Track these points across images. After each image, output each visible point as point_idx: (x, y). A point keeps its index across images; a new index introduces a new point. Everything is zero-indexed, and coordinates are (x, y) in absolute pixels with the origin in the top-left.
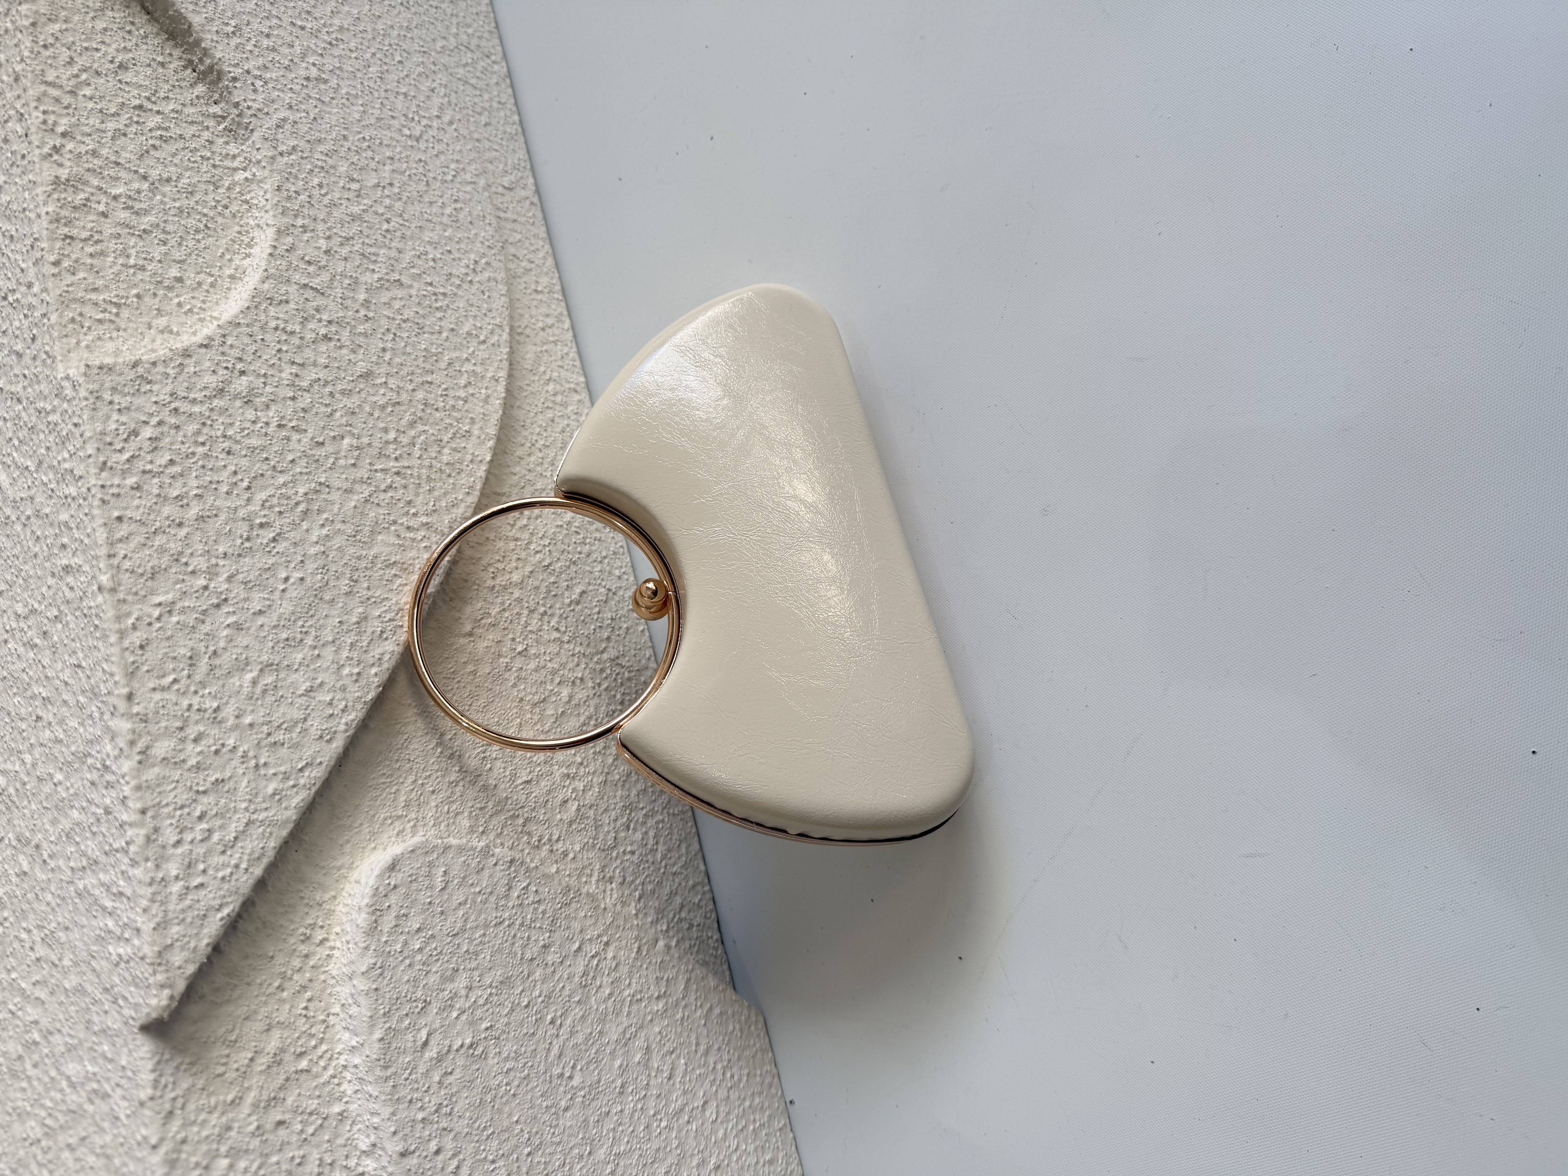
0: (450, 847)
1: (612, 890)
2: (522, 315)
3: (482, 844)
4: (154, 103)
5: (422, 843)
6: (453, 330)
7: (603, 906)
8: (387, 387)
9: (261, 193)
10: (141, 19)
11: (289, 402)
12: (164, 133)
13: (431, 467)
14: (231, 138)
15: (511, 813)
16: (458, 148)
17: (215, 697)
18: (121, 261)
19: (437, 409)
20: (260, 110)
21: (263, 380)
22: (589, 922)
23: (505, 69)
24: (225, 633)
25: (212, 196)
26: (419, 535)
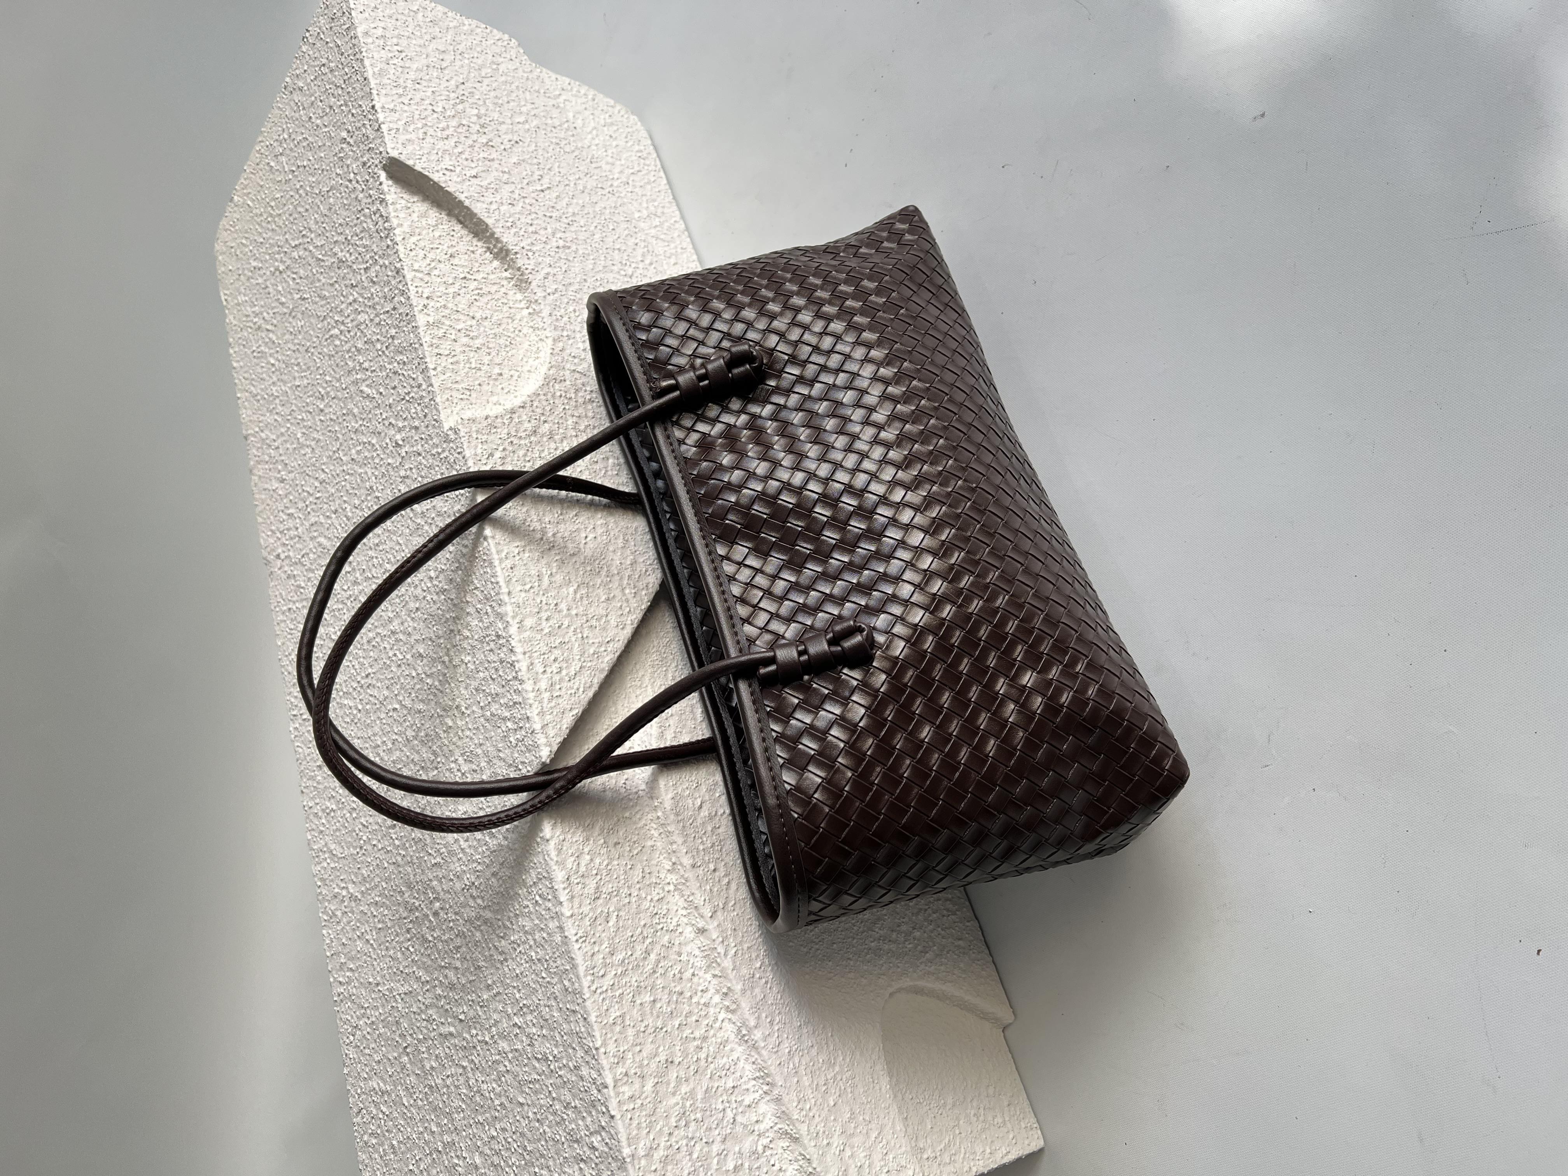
4: (472, 275)
9: (540, 319)
10: (458, 227)
12: (480, 292)
14: (518, 291)
18: (468, 366)
20: (533, 270)
25: (511, 325)
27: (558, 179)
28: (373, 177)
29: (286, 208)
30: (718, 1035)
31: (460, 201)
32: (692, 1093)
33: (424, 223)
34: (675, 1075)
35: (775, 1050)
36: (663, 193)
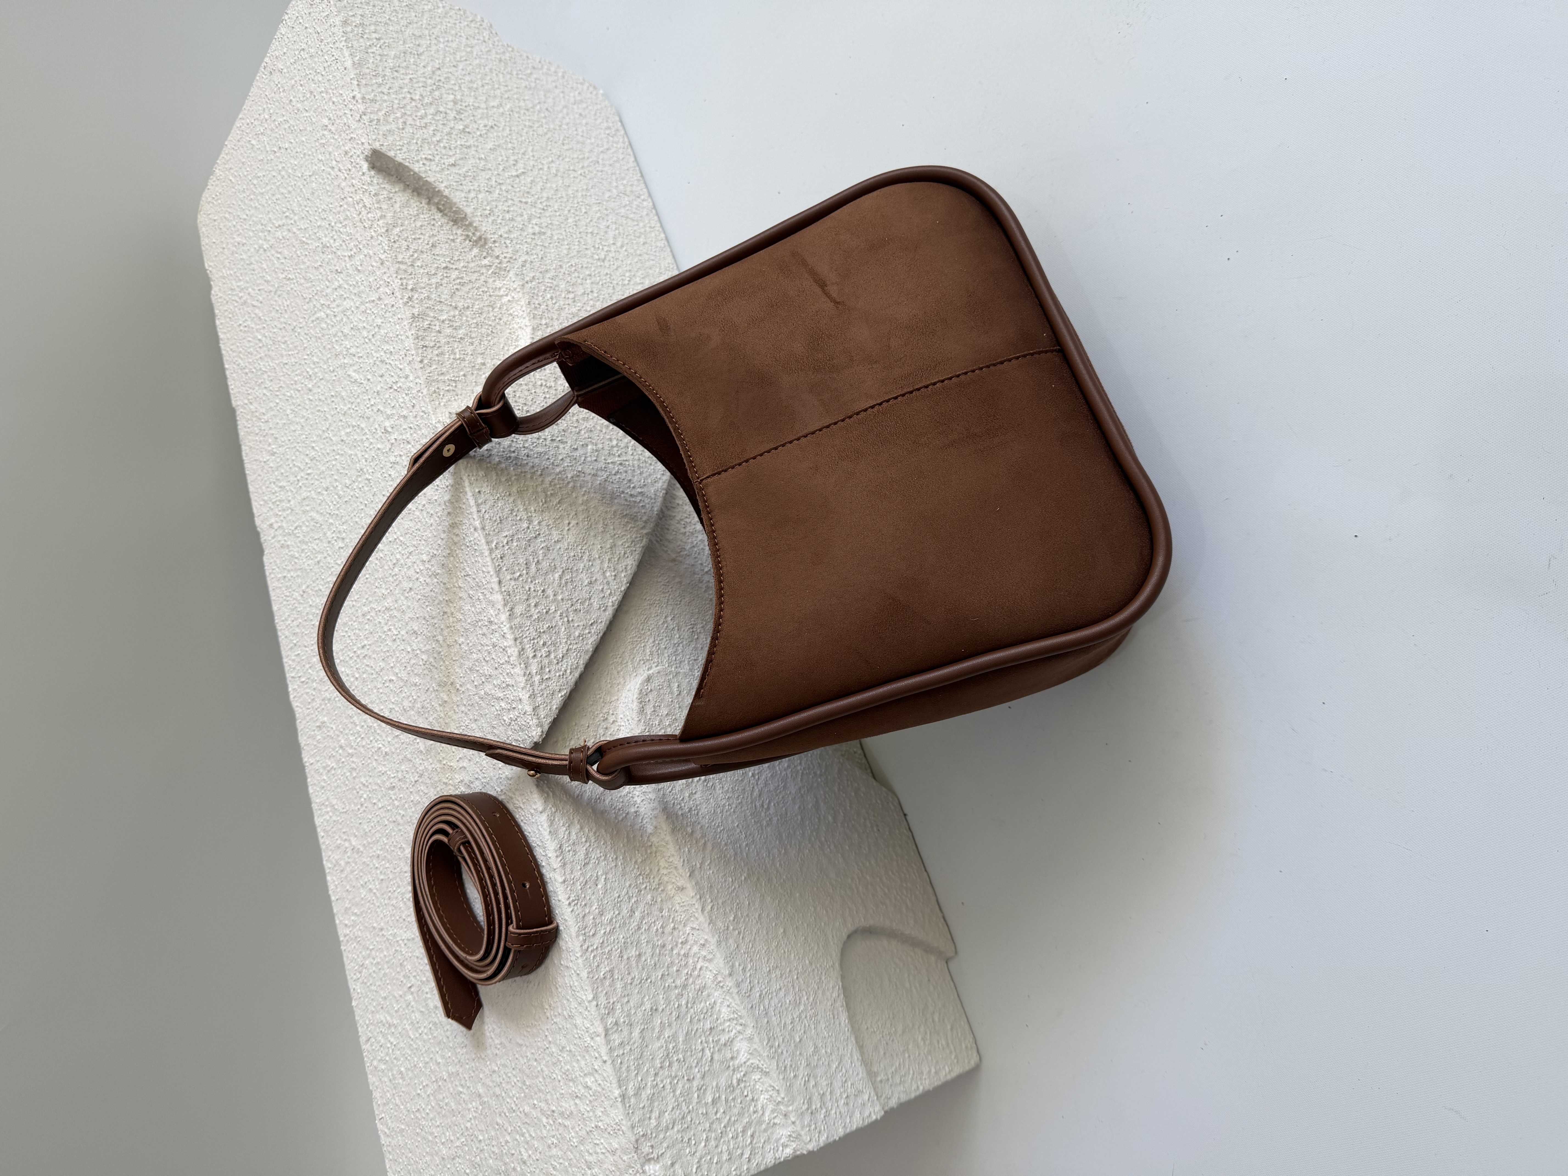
4: (453, 264)
9: (519, 308)
10: (438, 216)
12: (461, 281)
14: (497, 278)
18: (452, 357)
20: (511, 258)
25: (491, 314)
27: (532, 163)
28: (355, 167)
29: (268, 188)
30: (697, 982)
31: (439, 191)
32: (674, 1037)
33: (406, 212)
34: (659, 1022)
35: (747, 995)
36: (631, 172)
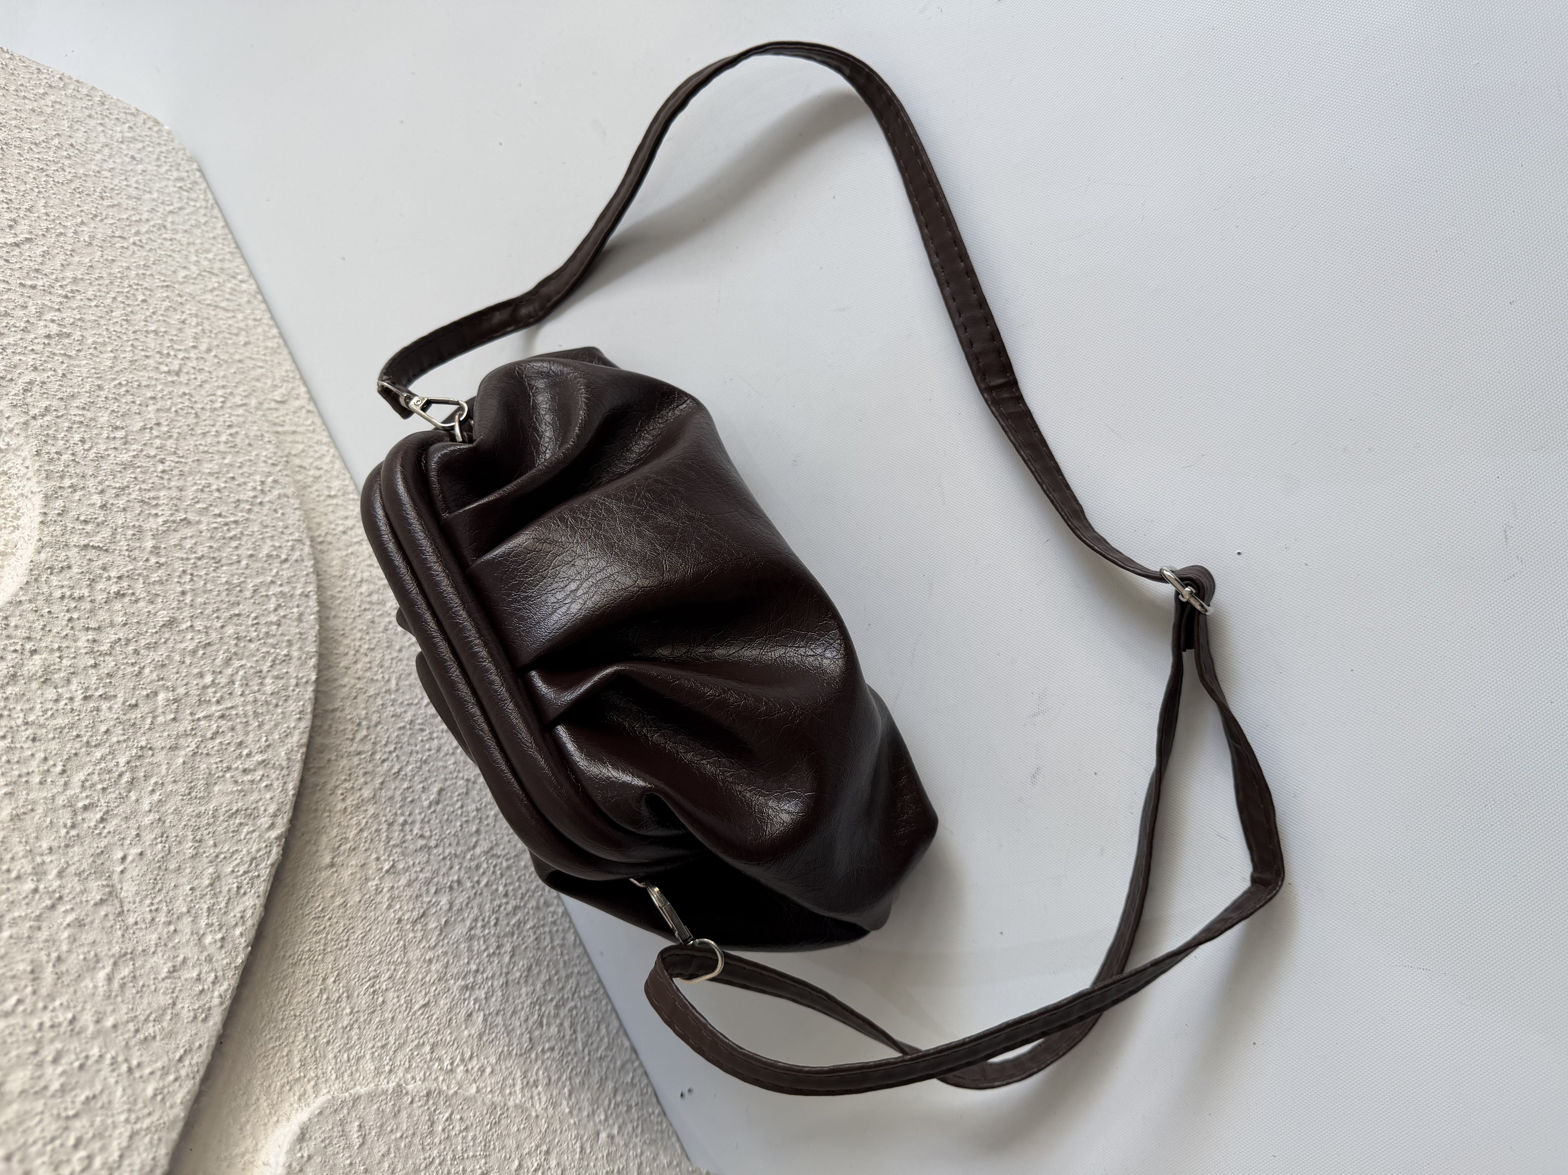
0: (359, 1097)
1: (539, 1094)
2: (319, 524)
3: (392, 1085)
5: (329, 1101)
6: (251, 556)
7: (534, 1114)
8: (194, 631)
11: (91, 671)
13: (255, 701)
15: (416, 1042)
16: (222, 374)
17: (68, 1007)
19: (250, 641)
21: (57, 654)
22: (523, 1135)
23: (254, 287)
24: (66, 934)
26: (258, 775)
